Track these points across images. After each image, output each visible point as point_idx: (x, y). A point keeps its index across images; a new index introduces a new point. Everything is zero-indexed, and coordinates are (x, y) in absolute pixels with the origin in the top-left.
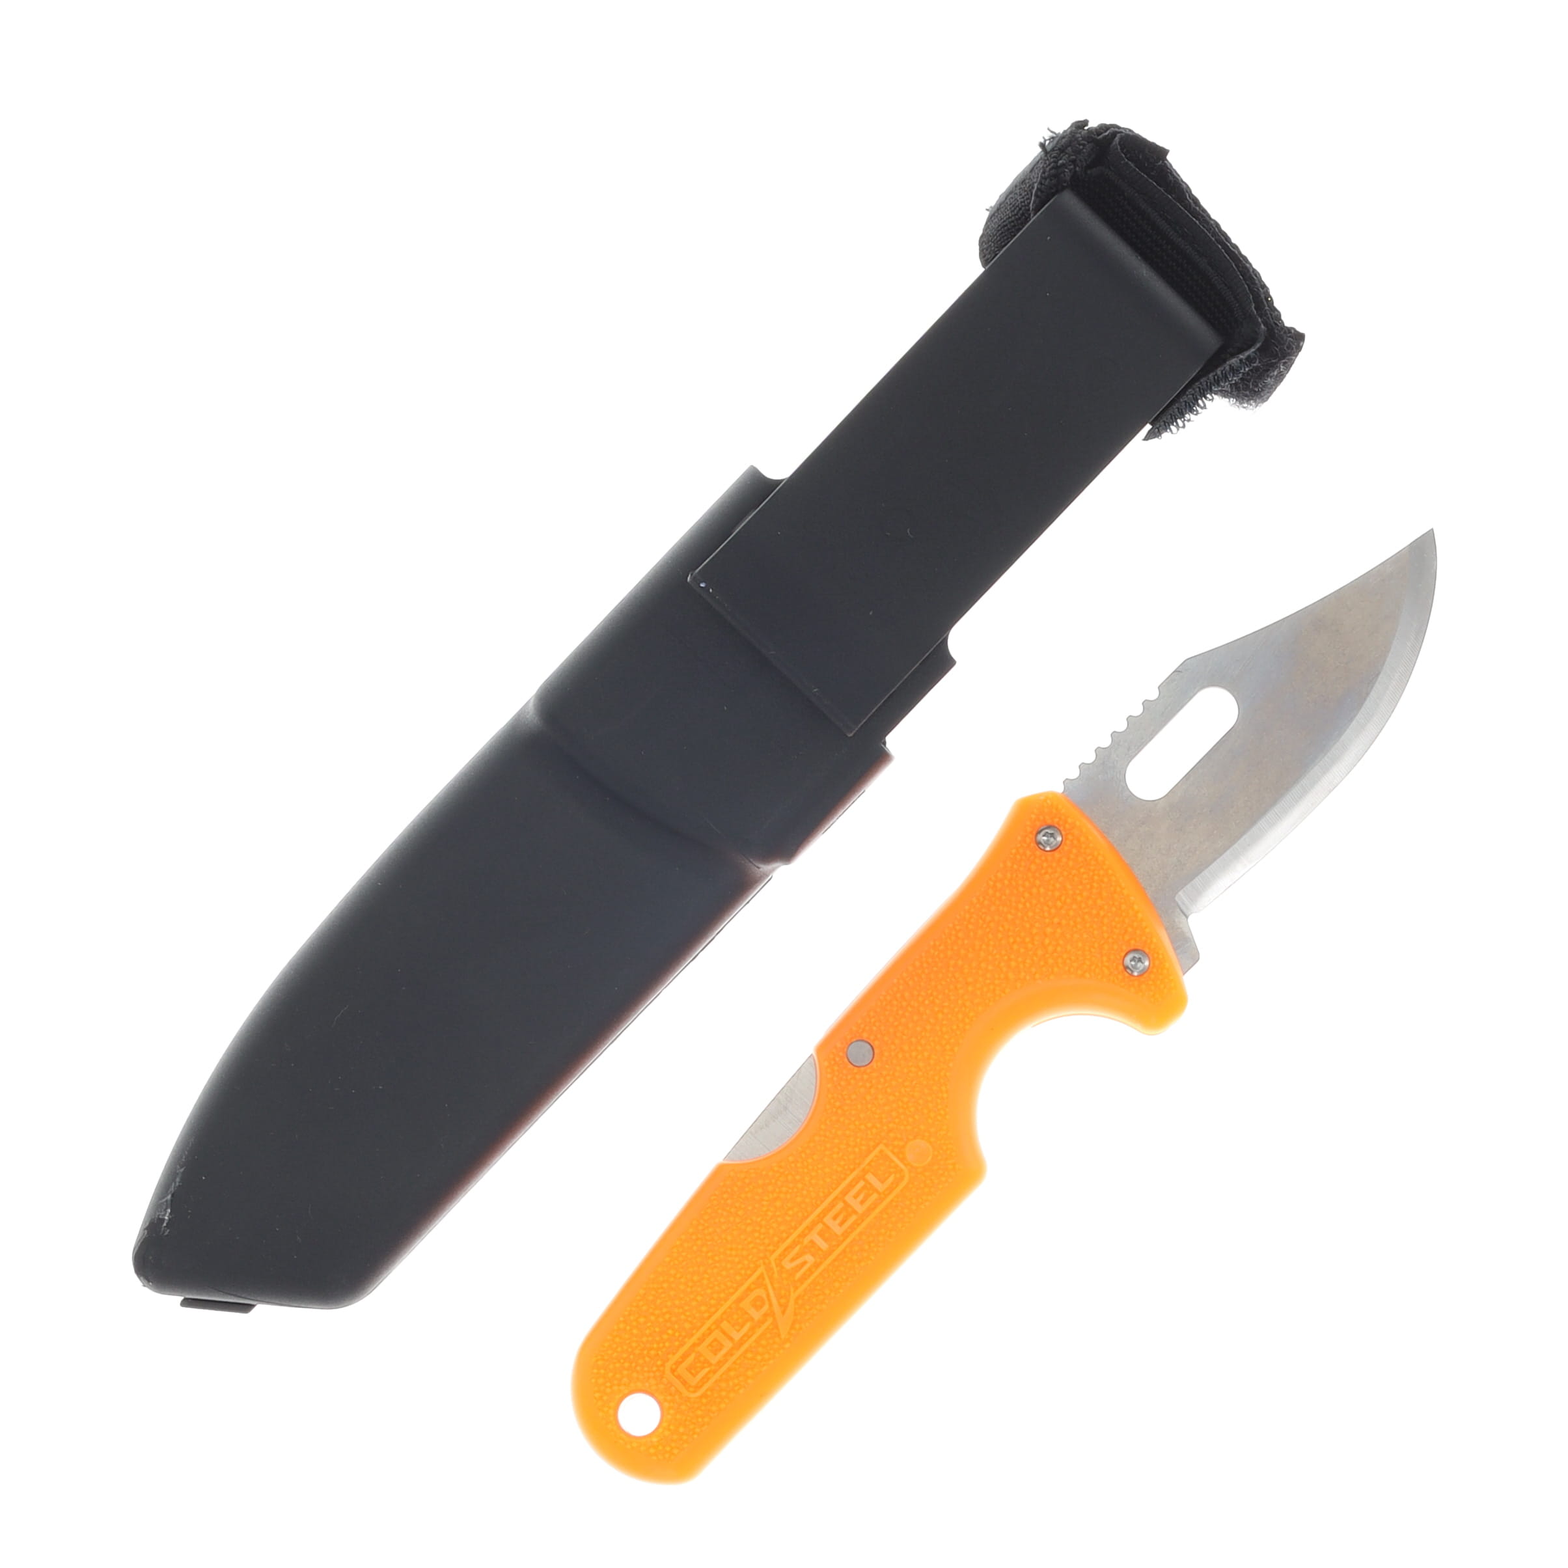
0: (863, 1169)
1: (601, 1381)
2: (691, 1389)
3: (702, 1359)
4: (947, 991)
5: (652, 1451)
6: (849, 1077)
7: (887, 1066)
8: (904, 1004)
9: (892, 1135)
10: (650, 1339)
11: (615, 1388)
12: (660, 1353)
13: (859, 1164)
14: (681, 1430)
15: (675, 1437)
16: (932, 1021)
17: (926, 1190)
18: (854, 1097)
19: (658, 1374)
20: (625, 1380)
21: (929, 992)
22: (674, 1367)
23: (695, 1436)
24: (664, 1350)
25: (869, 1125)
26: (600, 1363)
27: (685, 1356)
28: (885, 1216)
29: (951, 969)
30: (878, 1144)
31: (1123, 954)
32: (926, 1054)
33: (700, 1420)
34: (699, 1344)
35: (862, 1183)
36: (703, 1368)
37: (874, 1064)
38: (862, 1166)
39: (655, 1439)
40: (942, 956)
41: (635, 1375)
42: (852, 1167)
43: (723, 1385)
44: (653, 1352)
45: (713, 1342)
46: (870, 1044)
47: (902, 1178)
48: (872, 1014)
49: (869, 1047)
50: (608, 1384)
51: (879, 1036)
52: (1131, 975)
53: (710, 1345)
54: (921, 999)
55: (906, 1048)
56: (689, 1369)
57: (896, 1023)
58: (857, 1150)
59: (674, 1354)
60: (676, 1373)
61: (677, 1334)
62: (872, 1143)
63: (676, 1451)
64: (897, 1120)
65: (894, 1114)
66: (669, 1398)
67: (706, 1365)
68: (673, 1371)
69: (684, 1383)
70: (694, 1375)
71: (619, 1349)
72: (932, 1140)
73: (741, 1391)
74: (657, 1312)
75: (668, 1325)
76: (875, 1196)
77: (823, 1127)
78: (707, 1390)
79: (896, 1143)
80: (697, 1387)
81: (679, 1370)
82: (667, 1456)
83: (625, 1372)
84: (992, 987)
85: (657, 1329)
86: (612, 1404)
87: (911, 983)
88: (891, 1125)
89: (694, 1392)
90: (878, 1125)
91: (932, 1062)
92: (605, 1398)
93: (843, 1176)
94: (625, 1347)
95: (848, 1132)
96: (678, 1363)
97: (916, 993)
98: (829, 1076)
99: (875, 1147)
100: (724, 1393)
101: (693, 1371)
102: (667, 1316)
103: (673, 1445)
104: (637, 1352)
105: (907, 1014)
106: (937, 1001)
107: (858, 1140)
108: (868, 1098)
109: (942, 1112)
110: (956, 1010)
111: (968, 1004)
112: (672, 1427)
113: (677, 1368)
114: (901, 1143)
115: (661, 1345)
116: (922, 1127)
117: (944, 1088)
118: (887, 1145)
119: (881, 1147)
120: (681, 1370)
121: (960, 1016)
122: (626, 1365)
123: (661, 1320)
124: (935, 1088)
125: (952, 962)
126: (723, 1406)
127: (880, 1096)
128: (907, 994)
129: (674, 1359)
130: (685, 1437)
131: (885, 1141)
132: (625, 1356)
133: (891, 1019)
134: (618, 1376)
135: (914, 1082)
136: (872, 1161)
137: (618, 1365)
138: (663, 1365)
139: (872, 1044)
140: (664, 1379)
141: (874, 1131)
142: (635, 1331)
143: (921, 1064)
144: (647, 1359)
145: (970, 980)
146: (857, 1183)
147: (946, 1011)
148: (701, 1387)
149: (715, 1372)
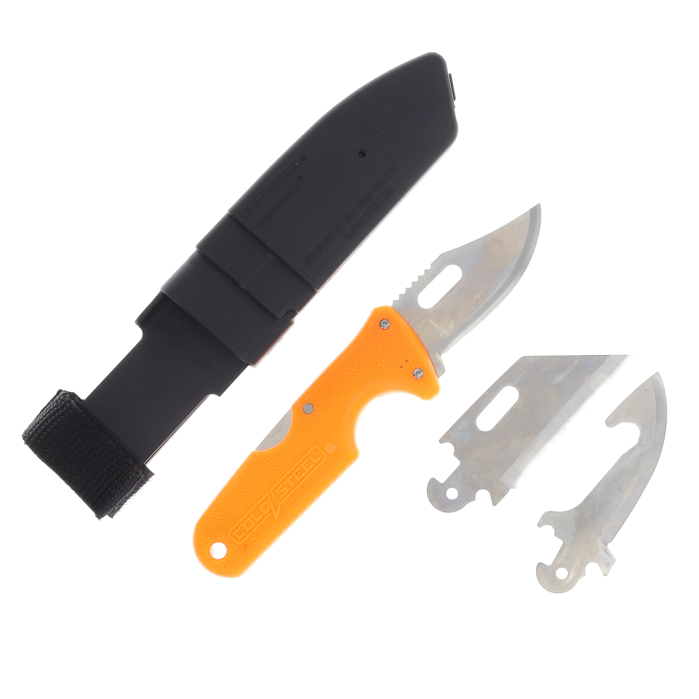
0: (308, 455)
1: (203, 537)
2: (239, 541)
3: (243, 529)
4: (343, 384)
5: (223, 565)
6: (304, 418)
7: (318, 414)
8: (326, 389)
9: (320, 441)
10: (223, 521)
11: (209, 540)
12: (226, 526)
13: (307, 452)
14: (235, 557)
15: (232, 560)
16: (336, 396)
17: (334, 462)
18: (305, 426)
19: (225, 535)
20: (213, 537)
21: (336, 384)
22: (232, 532)
23: (240, 559)
24: (228, 525)
25: (311, 437)
26: (203, 530)
27: (236, 528)
28: (317, 473)
29: (345, 376)
30: (314, 444)
31: (413, 370)
32: (334, 409)
33: (242, 553)
34: (242, 523)
35: (307, 460)
36: (244, 532)
37: (313, 413)
38: (307, 454)
39: (224, 561)
40: (341, 370)
41: (216, 535)
42: (304, 453)
43: (252, 539)
44: (224, 526)
45: (247, 522)
46: (312, 405)
47: (324, 458)
48: (313, 393)
49: (311, 405)
50: (206, 539)
51: (316, 402)
52: (417, 378)
53: (247, 524)
54: (332, 387)
55: (326, 407)
56: (238, 533)
57: (323, 397)
58: (306, 447)
59: (232, 527)
60: (233, 535)
61: (233, 519)
62: (312, 444)
63: (232, 565)
64: (322, 435)
65: (321, 433)
66: (230, 544)
67: (244, 531)
68: (231, 534)
69: (236, 539)
70: (240, 535)
71: (211, 525)
72: (336, 443)
73: (259, 541)
74: (226, 510)
75: (230, 515)
76: (313, 465)
77: (293, 438)
78: (245, 541)
79: (321, 444)
80: (241, 540)
81: (234, 533)
82: (229, 567)
83: (213, 534)
84: (360, 383)
85: (226, 517)
86: (207, 547)
87: (329, 381)
88: (319, 437)
89: (240, 542)
90: (314, 437)
91: (336, 412)
92: (205, 544)
93: (300, 457)
94: (213, 524)
95: (302, 440)
96: (233, 531)
97: (330, 385)
98: (296, 417)
99: (313, 446)
100: (252, 543)
101: (239, 534)
102: (230, 512)
103: (231, 563)
104: (218, 526)
105: (327, 393)
106: (339, 388)
107: (306, 443)
108: (311, 426)
109: (340, 432)
110: (346, 392)
111: (351, 389)
112: (231, 556)
113: (233, 532)
114: (323, 444)
115: (227, 523)
116: (332, 438)
117: (340, 423)
118: (317, 445)
119: (315, 446)
120: (235, 533)
121: (348, 394)
122: (213, 531)
123: (227, 513)
124: (337, 423)
125: (345, 373)
126: (251, 547)
127: (315, 426)
128: (327, 386)
129: (232, 529)
130: (236, 560)
131: (317, 443)
132: (213, 527)
133: (321, 395)
134: (210, 535)
135: (329, 420)
136: (311, 451)
137: (210, 531)
138: (227, 531)
139: (313, 405)
140: (228, 537)
141: (313, 439)
142: (217, 518)
143: (332, 413)
144: (222, 529)
145: (352, 380)
146: (306, 460)
147: (342, 392)
148: (243, 540)
149: (248, 534)
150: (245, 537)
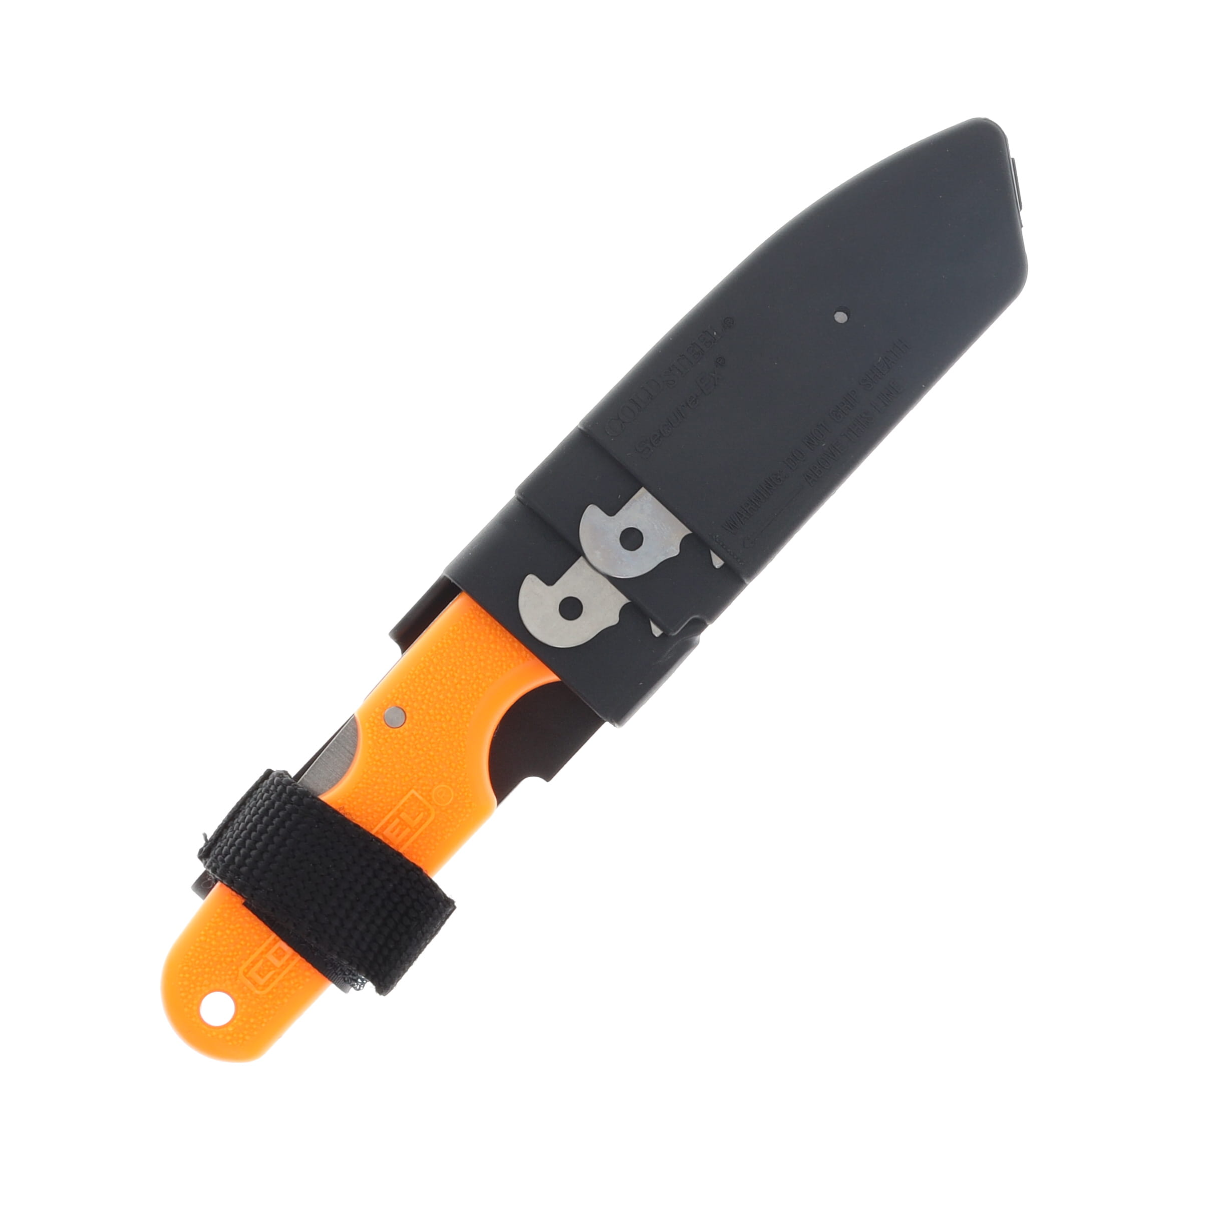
0: (398, 810)
1: (186, 983)
2: (261, 988)
3: (269, 964)
4: (464, 667)
5: (228, 1038)
6: (386, 736)
7: (417, 728)
8: (430, 677)
9: (421, 781)
10: (226, 948)
11: (198, 989)
12: (234, 959)
13: (395, 806)
14: (252, 1020)
15: (247, 1026)
16: (452, 690)
17: (449, 824)
18: (390, 751)
19: (233, 976)
20: (206, 982)
21: (450, 667)
22: (246, 971)
23: (263, 1025)
24: (238, 957)
25: (403, 774)
26: (185, 968)
27: (254, 963)
28: (416, 845)
29: (467, 649)
30: (411, 789)
32: (448, 717)
33: (267, 1012)
34: (266, 952)
35: (397, 820)
36: (269, 971)
37: (405, 725)
38: (397, 808)
39: (230, 1029)
40: (459, 638)
41: (214, 978)
42: (389, 808)
43: (286, 984)
44: (229, 959)
45: (277, 950)
47: (429, 815)
48: (403, 685)
49: (401, 711)
50: (192, 986)
51: (410, 703)
53: (276, 952)
54: (443, 673)
55: (431, 712)
56: (258, 972)
57: (423, 693)
58: (393, 794)
59: (246, 960)
60: (247, 976)
61: (248, 944)
62: (405, 789)
63: (247, 1038)
64: (425, 770)
65: (423, 765)
66: (242, 995)
67: (272, 968)
68: (245, 974)
69: (255, 983)
70: (262, 977)
71: (201, 957)
72: (453, 785)
73: (301, 987)
74: (232, 927)
75: (241, 937)
76: (408, 830)
77: (365, 776)
78: (273, 988)
79: (424, 788)
80: (265, 986)
81: (250, 973)
82: (240, 1041)
83: (206, 976)
84: (499, 663)
85: (232, 941)
86: (195, 1002)
87: (435, 660)
88: (420, 774)
89: (262, 990)
90: (410, 774)
91: (453, 723)
92: (190, 997)
93: (382, 815)
94: (206, 956)
95: (385, 780)
96: (249, 968)
97: (438, 668)
98: (370, 735)
99: (407, 792)
100: (286, 990)
101: (261, 974)
102: (240, 930)
103: (246, 1032)
104: (216, 959)
105: (432, 685)
106: (456, 675)
107: (394, 787)
108: (402, 752)
109: (461, 763)
110: (472, 681)
111: (480, 676)
112: (244, 1019)
113: (248, 972)
114: (428, 788)
115: (235, 953)
116: (445, 775)
117: (462, 744)
118: (417, 790)
119: (413, 791)
120: (252, 973)
121: (475, 686)
122: (207, 970)
123: (235, 933)
124: (455, 744)
125: (467, 644)
126: (286, 1000)
127: (411, 751)
128: (431, 669)
129: (246, 964)
130: (255, 1026)
131: (415, 787)
132: (205, 962)
133: (419, 689)
134: (200, 979)
135: (439, 740)
136: (405, 803)
137: (200, 970)
138: (237, 969)
139: (404, 710)
140: (238, 981)
141: (407, 779)
142: (214, 943)
143: (444, 725)
144: (224, 965)
145: (482, 657)
146: (393, 820)
147: (463, 682)
148: (268, 986)
149: (279, 974)
150: (272, 979)
